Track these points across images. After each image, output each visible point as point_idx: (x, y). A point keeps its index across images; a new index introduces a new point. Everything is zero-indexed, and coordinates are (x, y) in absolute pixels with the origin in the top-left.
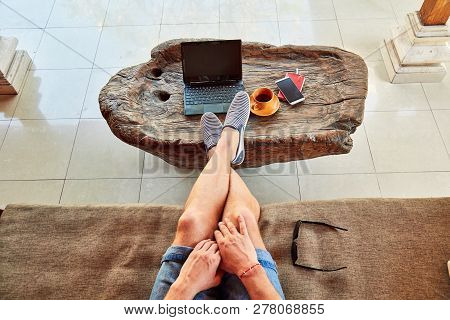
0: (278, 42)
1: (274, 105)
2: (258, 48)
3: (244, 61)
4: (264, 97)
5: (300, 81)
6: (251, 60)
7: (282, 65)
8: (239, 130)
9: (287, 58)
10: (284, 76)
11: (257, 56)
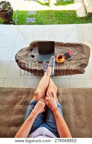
0: (65, 42)
1: (63, 60)
2: (59, 43)
3: (55, 47)
4: (60, 57)
5: (71, 53)
6: (57, 47)
7: (66, 48)
8: (52, 67)
9: (67, 46)
10: (66, 52)
11: (59, 46)
